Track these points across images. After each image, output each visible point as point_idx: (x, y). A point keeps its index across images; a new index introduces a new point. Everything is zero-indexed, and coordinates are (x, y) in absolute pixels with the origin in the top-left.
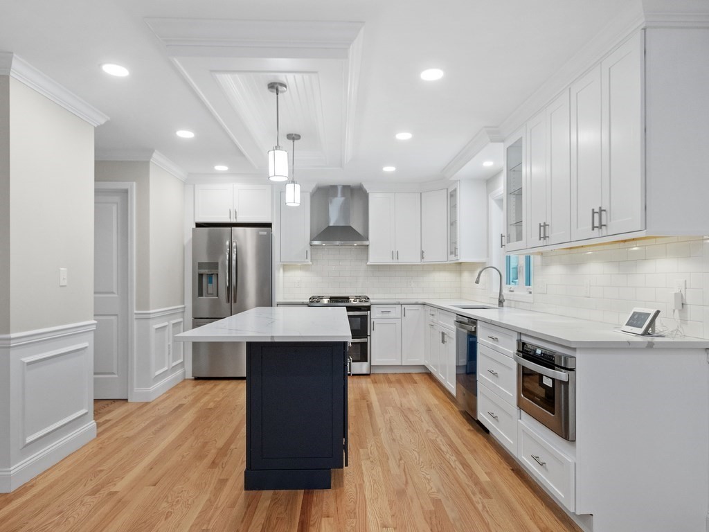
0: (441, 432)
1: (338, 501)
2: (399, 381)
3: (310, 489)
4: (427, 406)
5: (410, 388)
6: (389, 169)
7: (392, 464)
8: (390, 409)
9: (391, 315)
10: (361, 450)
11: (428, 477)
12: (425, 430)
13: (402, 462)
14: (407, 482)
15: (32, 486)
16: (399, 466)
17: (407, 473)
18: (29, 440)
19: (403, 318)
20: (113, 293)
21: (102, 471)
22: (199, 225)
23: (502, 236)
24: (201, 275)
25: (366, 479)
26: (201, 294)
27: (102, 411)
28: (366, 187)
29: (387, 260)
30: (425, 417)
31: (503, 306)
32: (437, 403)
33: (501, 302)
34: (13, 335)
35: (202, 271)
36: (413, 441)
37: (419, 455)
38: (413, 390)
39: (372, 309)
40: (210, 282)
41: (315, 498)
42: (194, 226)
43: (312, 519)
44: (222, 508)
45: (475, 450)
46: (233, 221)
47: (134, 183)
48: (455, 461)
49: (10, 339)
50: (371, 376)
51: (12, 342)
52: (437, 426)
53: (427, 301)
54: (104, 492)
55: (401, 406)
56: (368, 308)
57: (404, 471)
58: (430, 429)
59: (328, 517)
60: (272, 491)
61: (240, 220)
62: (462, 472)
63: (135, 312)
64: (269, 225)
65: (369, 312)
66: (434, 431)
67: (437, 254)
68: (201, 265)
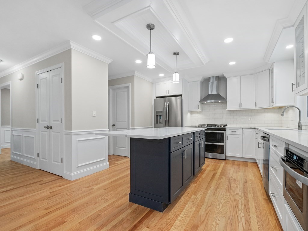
0: (245, 196)
1: (160, 220)
2: (239, 165)
3: (153, 209)
4: (246, 180)
5: (242, 168)
6: (232, 63)
7: (204, 208)
8: (224, 178)
9: (236, 133)
10: (193, 196)
11: (218, 222)
12: (236, 192)
13: (210, 208)
14: (203, 222)
15: (78, 180)
16: (206, 210)
17: (207, 216)
18: (79, 165)
19: (243, 135)
20: (126, 121)
21: (98, 180)
22: (157, 98)
23: (293, 84)
24: (157, 116)
25: (183, 213)
26: (157, 122)
27: (120, 160)
28: (225, 75)
29: (236, 108)
30: (241, 186)
31: (301, 129)
32: (253, 179)
33: (300, 127)
34: (72, 131)
35: (157, 114)
36: (224, 198)
37: (222, 207)
38: (243, 170)
39: (227, 130)
40: (160, 118)
41: (151, 215)
42: (155, 98)
43: (141, 226)
44: (114, 207)
45: (261, 214)
46: (168, 95)
47: (130, 84)
48: (243, 216)
49: (71, 132)
50: (227, 161)
51: (72, 133)
52: (244, 192)
53: (256, 127)
54: (90, 188)
55: (231, 177)
56: (224, 130)
57: (207, 214)
58: (240, 193)
59: (148, 228)
60: (138, 205)
61: (170, 95)
62: (243, 226)
63: (131, 128)
64: (181, 95)
65: (225, 131)
66: (241, 195)
67: (264, 103)
68: (157, 112)
